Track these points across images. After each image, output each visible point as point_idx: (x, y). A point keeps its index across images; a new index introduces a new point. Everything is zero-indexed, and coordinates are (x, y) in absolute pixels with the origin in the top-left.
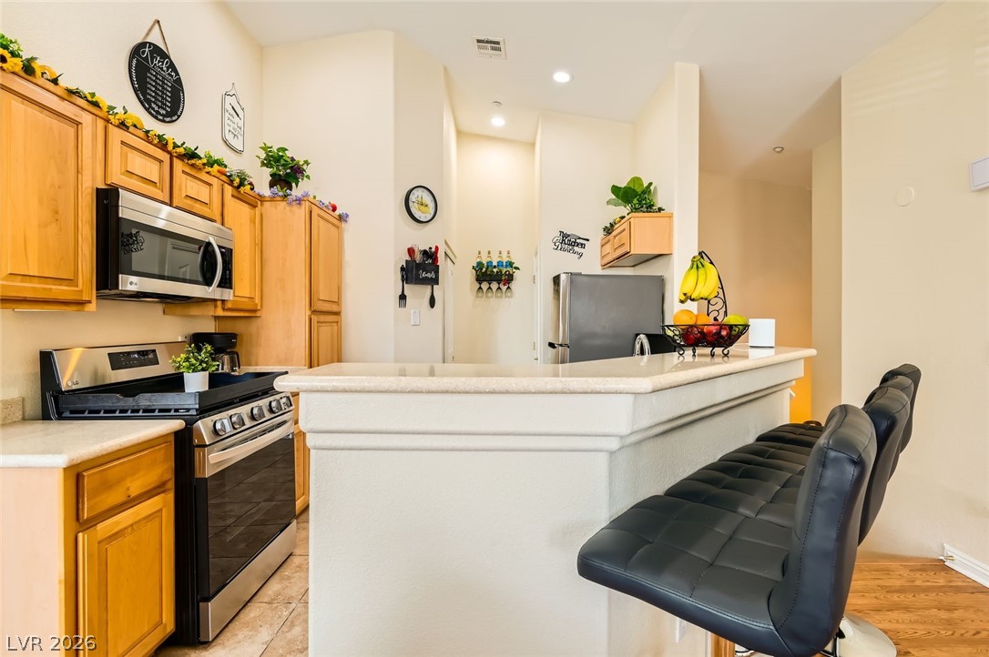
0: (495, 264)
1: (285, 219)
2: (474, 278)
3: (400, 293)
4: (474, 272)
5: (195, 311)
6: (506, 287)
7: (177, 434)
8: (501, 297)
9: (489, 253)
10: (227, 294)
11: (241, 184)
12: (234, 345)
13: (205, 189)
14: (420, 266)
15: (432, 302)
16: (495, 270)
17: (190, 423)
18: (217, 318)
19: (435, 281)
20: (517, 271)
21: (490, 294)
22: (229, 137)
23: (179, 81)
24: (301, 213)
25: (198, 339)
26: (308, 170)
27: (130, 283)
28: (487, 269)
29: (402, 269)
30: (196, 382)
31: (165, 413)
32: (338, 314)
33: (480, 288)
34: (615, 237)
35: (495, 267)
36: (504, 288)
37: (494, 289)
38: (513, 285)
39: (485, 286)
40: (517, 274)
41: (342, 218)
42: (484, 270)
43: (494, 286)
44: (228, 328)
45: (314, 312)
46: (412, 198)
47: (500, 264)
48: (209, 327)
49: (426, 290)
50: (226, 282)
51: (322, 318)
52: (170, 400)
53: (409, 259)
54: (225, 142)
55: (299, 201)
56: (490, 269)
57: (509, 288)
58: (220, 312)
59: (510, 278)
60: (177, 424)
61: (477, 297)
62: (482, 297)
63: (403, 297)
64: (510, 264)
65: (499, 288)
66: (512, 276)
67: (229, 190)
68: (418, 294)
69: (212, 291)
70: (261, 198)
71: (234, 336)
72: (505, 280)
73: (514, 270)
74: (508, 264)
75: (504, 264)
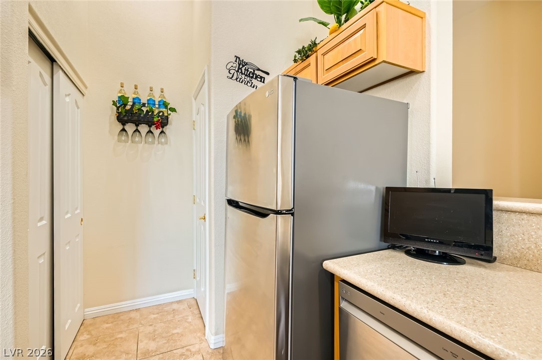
0: (143, 101)
2: (114, 118)
4: (115, 108)
6: (159, 131)
8: (153, 143)
20: (173, 113)
21: (137, 139)
28: (133, 106)
33: (124, 130)
34: (324, 55)
35: (144, 105)
36: (157, 132)
37: (144, 134)
38: (167, 129)
39: (130, 128)
40: (173, 117)
42: (128, 107)
43: (144, 129)
47: (151, 102)
56: (137, 107)
57: (162, 132)
59: (163, 122)
61: (119, 141)
62: (126, 142)
64: (165, 105)
65: (150, 132)
66: (167, 118)
72: (158, 121)
73: (169, 112)
74: (161, 103)
75: (157, 103)
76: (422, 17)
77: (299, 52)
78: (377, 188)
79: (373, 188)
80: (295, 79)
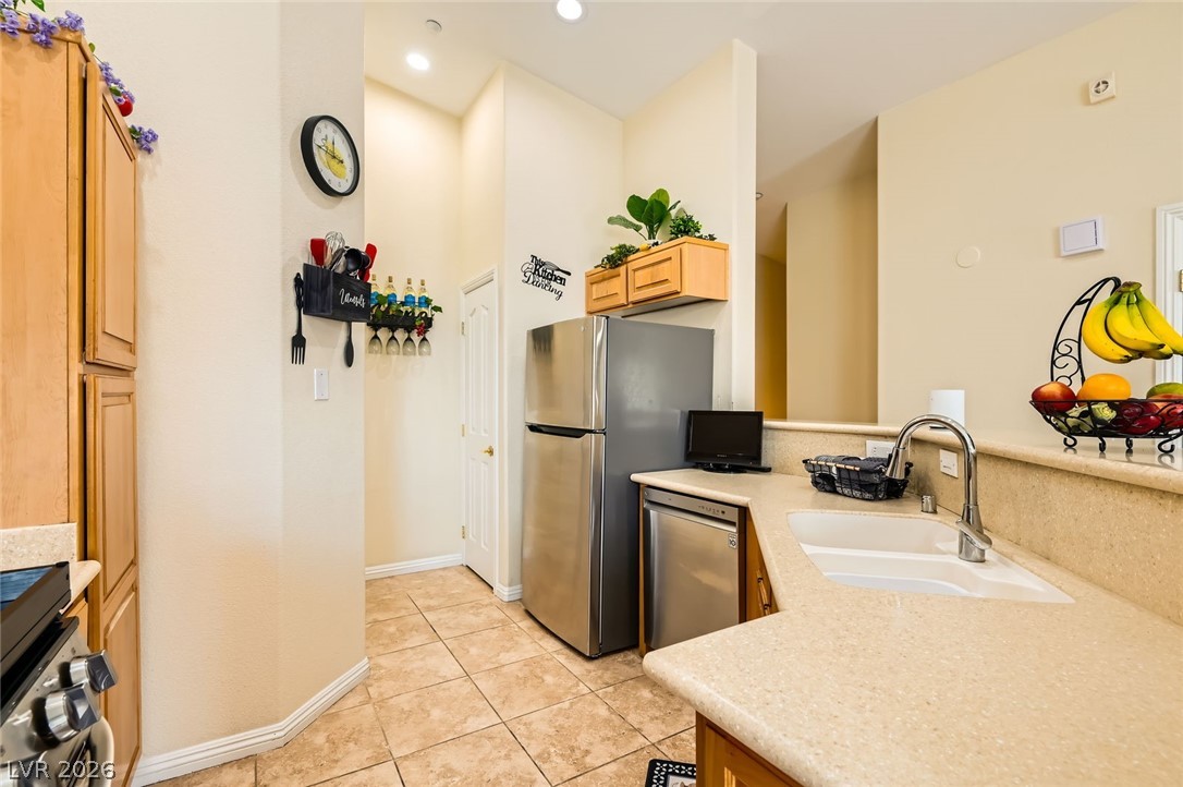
0: (400, 298)
3: (295, 334)
6: (420, 338)
8: (410, 354)
9: (390, 280)
14: (340, 281)
15: (350, 355)
16: (403, 309)
19: (365, 314)
20: (437, 314)
21: (392, 349)
24: (50, 73)
28: (388, 306)
29: (298, 282)
33: (376, 337)
34: (635, 270)
35: (402, 304)
36: (417, 339)
38: (431, 335)
39: (384, 334)
40: (438, 318)
42: (383, 308)
43: (400, 335)
47: (408, 300)
49: (339, 331)
53: (312, 262)
56: (394, 306)
57: (424, 339)
59: (429, 322)
61: (370, 352)
62: (379, 353)
63: (299, 342)
64: (427, 302)
65: (409, 339)
66: (431, 319)
68: (325, 337)
72: (421, 325)
73: (434, 312)
74: (423, 301)
75: (417, 300)
76: (725, 249)
77: (608, 258)
78: (682, 412)
79: (678, 412)
80: (607, 317)
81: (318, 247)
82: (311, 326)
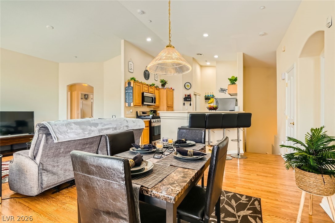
1: (164, 92)
4: (204, 98)
5: (151, 107)
7: (149, 121)
9: (208, 93)
10: (155, 104)
11: (157, 87)
12: (156, 112)
13: (152, 89)
14: (188, 98)
15: (190, 105)
16: (209, 97)
17: (151, 120)
18: (154, 108)
19: (190, 101)
22: (156, 79)
23: (149, 74)
24: (165, 90)
25: (151, 111)
26: (167, 82)
27: (145, 103)
29: (184, 98)
30: (151, 116)
31: (148, 119)
32: (173, 107)
33: (206, 101)
41: (173, 90)
42: (207, 97)
44: (155, 109)
45: (168, 107)
46: (186, 85)
47: (210, 95)
48: (153, 109)
49: (189, 102)
50: (155, 103)
51: (169, 108)
52: (149, 117)
54: (155, 80)
55: (165, 89)
58: (154, 107)
60: (150, 120)
61: (205, 103)
63: (184, 104)
64: (213, 95)
67: (155, 88)
68: (187, 103)
69: (153, 104)
70: (160, 89)
71: (156, 111)
76: (237, 85)
81: (186, 95)
82: (185, 102)
